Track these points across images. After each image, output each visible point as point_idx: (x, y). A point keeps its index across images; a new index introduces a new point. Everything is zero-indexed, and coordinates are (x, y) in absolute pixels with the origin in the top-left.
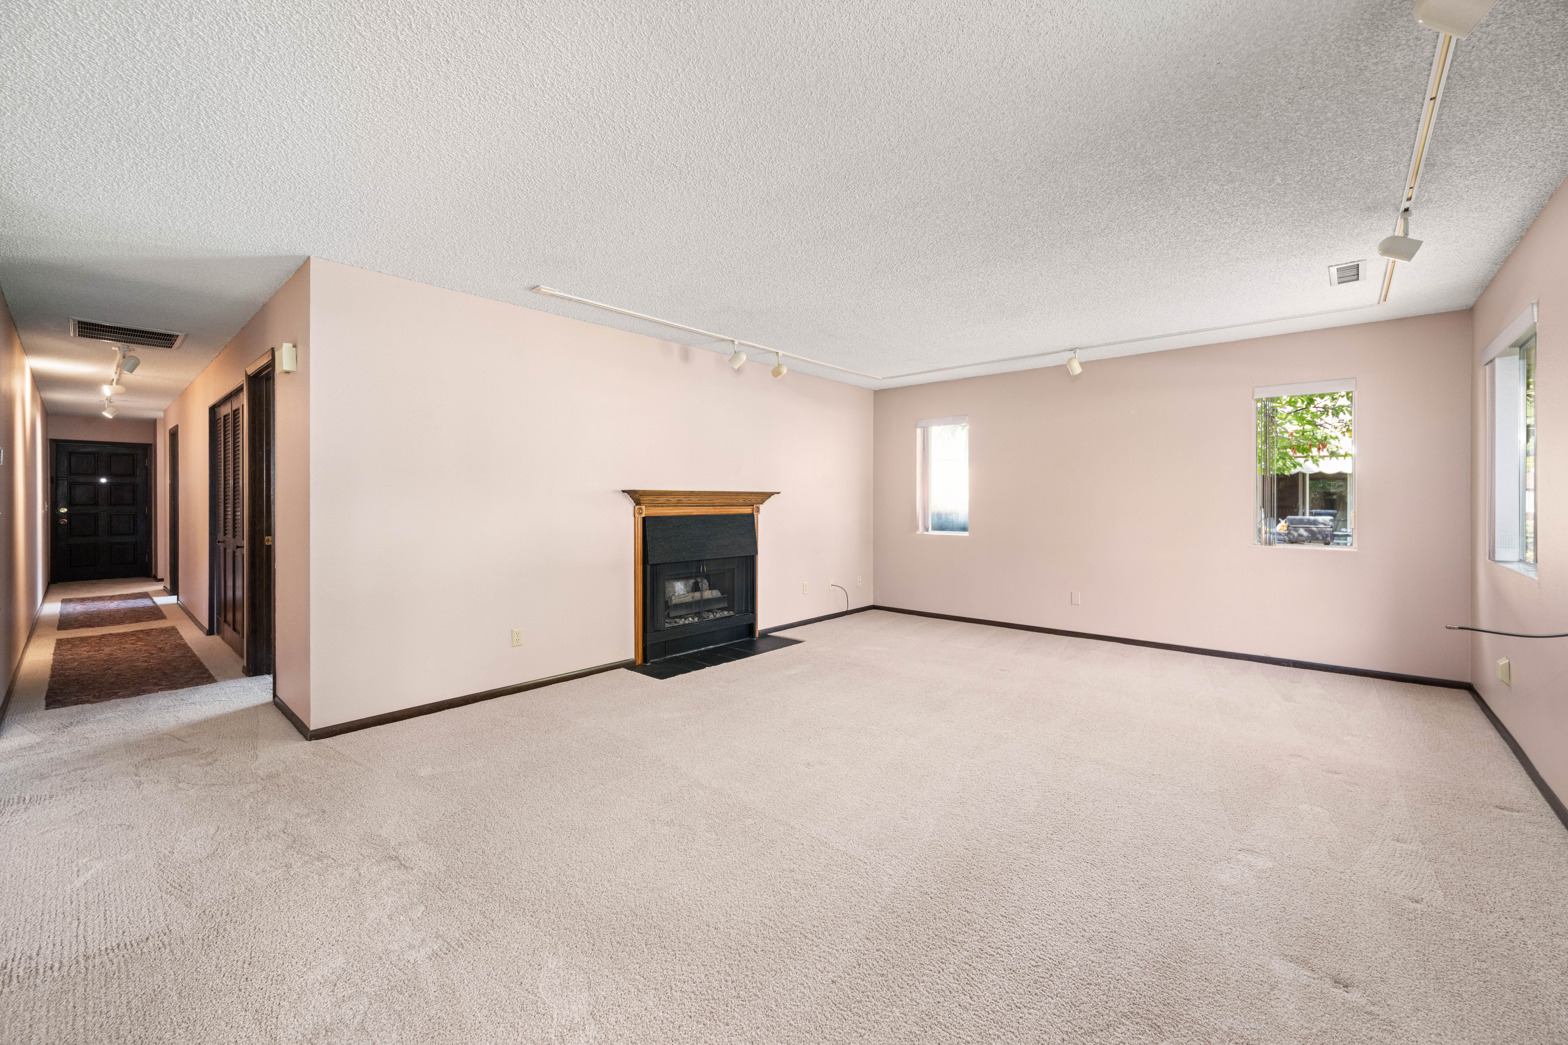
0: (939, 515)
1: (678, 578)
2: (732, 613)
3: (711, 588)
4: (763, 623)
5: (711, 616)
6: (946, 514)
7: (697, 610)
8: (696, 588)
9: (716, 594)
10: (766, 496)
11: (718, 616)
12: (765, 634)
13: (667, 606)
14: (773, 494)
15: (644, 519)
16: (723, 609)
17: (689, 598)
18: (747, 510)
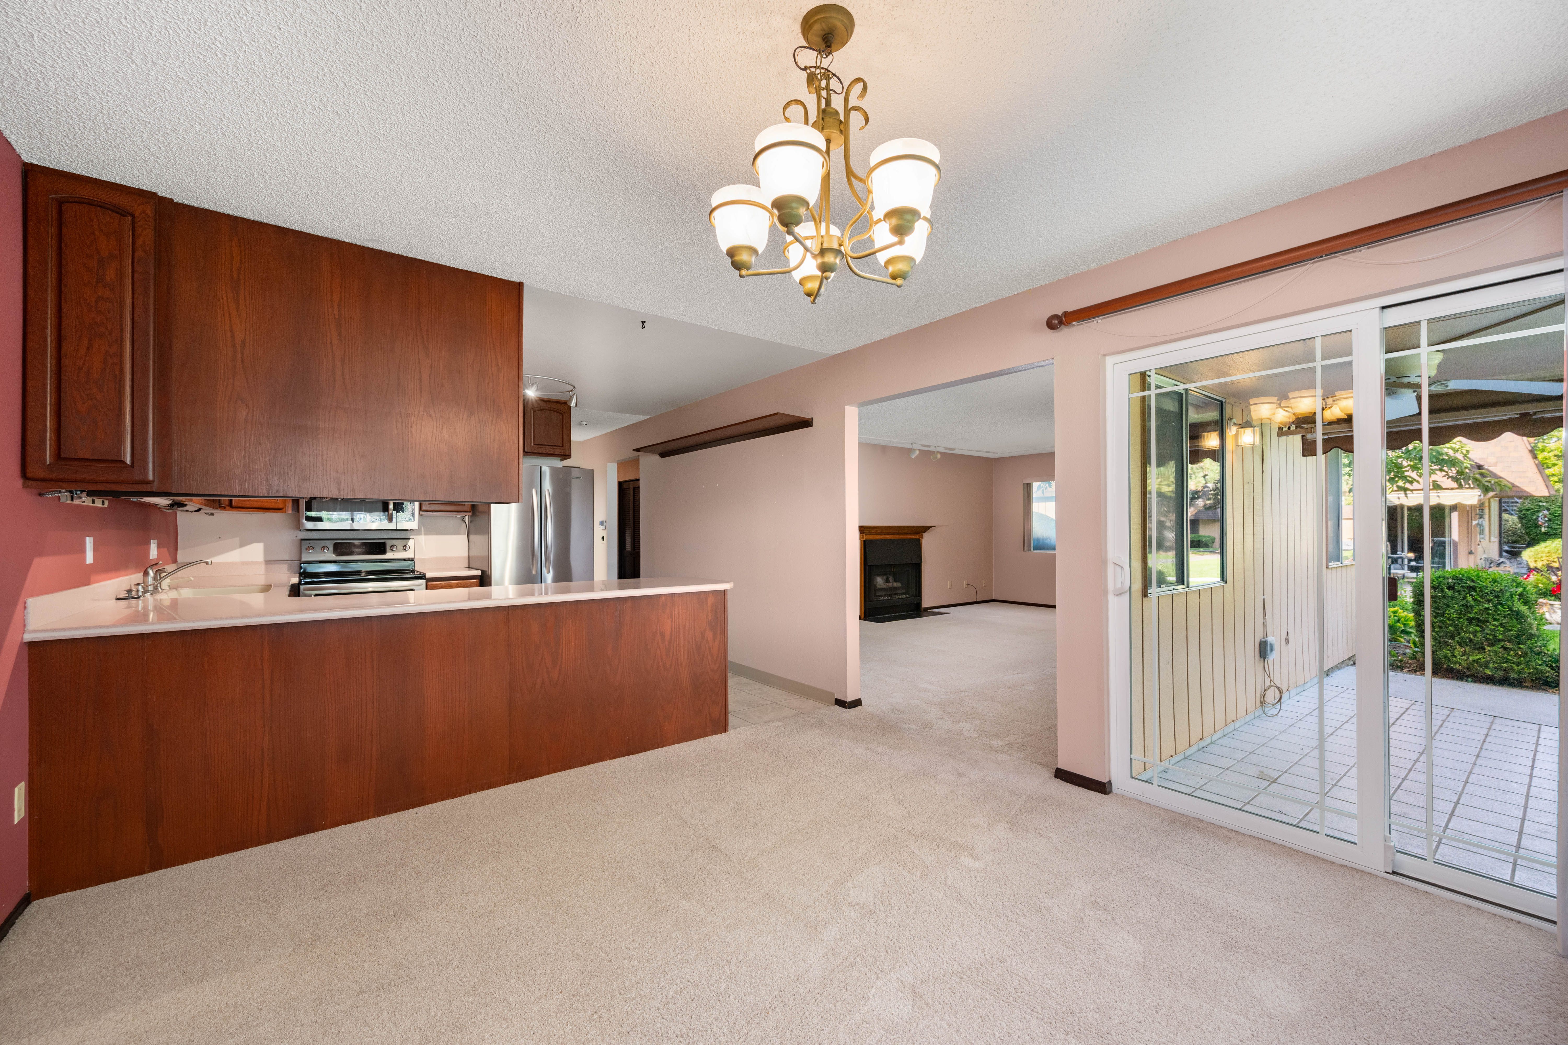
0: (1038, 540)
1: (879, 575)
2: (908, 596)
3: (895, 581)
4: (925, 605)
5: (897, 597)
6: (1043, 539)
7: (890, 593)
8: (887, 581)
9: (898, 584)
10: (926, 529)
11: (901, 597)
12: (926, 609)
13: (876, 590)
14: (931, 527)
15: (864, 541)
16: (902, 594)
17: (885, 586)
18: (916, 537)
